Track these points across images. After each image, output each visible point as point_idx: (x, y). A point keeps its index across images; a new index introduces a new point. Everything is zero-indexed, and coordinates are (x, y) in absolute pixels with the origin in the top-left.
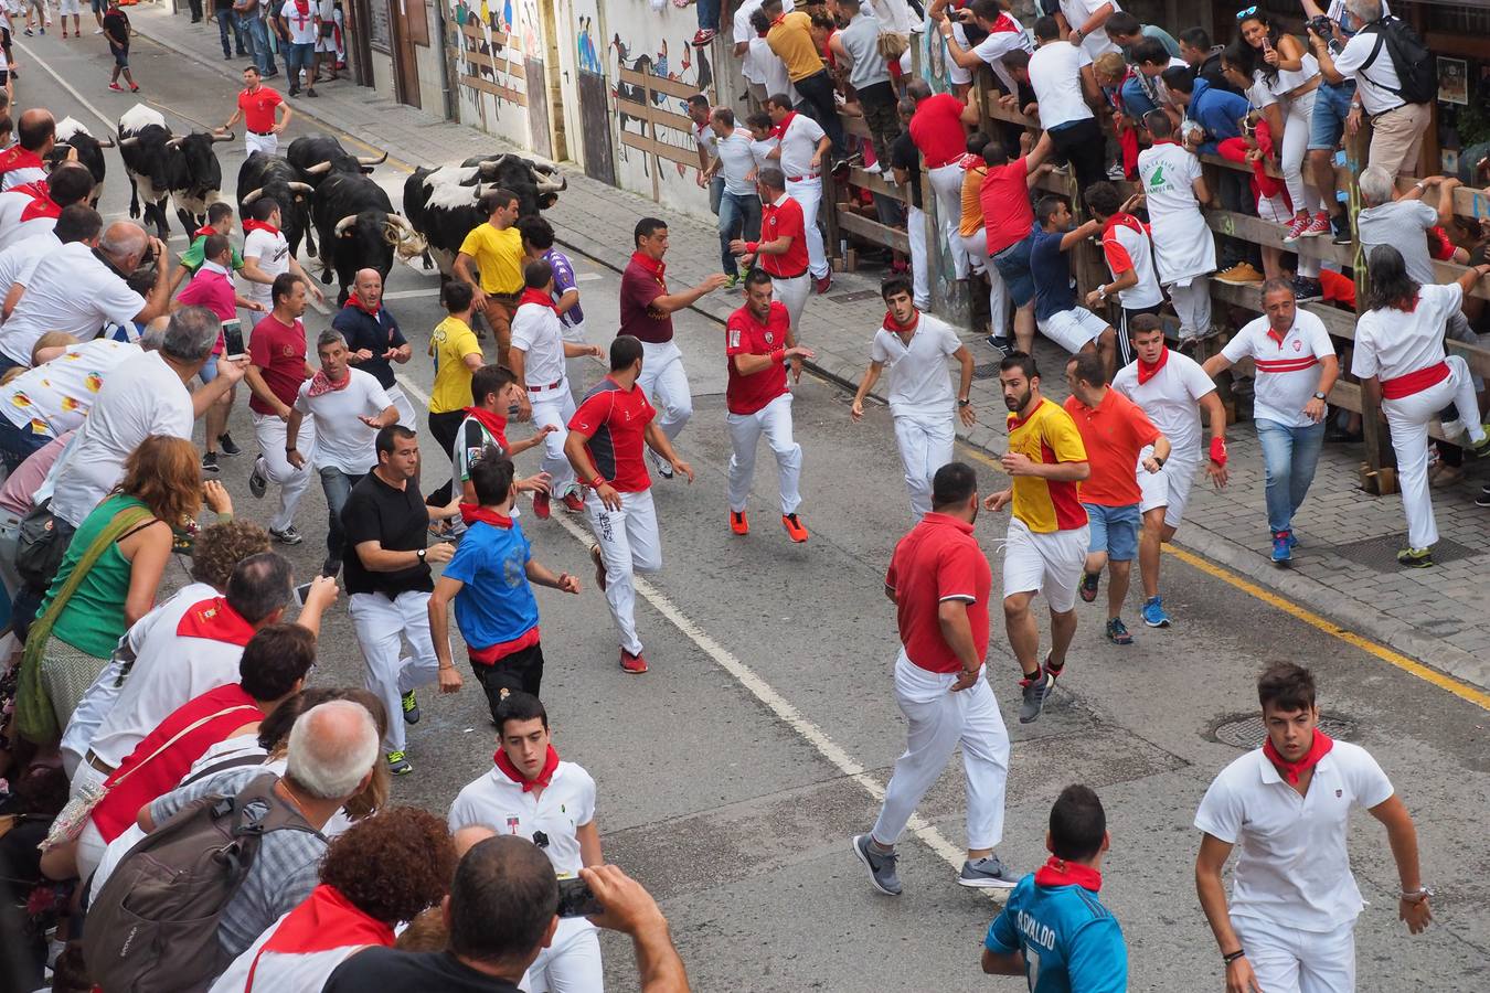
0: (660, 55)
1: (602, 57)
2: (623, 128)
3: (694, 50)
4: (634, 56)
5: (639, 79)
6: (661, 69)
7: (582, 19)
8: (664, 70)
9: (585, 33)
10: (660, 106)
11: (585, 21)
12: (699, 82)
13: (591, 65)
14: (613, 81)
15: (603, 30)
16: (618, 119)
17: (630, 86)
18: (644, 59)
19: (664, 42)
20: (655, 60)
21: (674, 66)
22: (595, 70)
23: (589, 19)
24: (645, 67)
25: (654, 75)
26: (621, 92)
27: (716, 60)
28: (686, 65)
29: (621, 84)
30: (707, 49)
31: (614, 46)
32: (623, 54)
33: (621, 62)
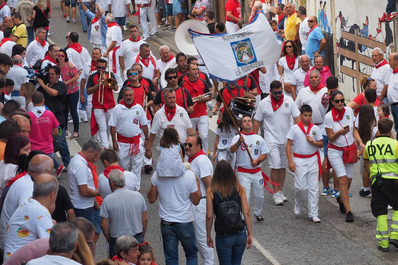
0: (364, 25)
1: (331, 24)
2: (341, 64)
3: (383, 24)
4: (350, 24)
5: (352, 38)
6: (365, 32)
7: (321, 2)
8: (366, 33)
9: (323, 10)
10: (363, 53)
11: (323, 4)
12: (386, 41)
13: (325, 28)
14: (337, 38)
15: (333, 9)
16: (339, 59)
17: (347, 41)
18: (355, 27)
19: (367, 18)
20: (362, 28)
21: (372, 31)
22: (327, 31)
23: (325, 3)
24: (355, 31)
25: (360, 36)
26: (341, 44)
27: (396, 29)
28: (379, 31)
29: (342, 39)
30: (391, 24)
31: (339, 19)
32: (343, 23)
33: (342, 27)
